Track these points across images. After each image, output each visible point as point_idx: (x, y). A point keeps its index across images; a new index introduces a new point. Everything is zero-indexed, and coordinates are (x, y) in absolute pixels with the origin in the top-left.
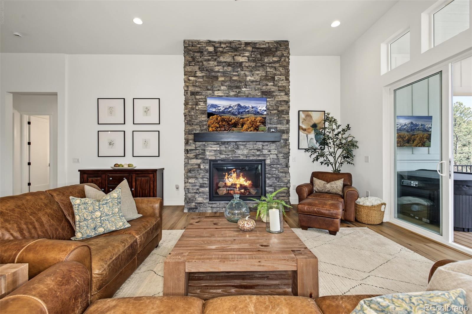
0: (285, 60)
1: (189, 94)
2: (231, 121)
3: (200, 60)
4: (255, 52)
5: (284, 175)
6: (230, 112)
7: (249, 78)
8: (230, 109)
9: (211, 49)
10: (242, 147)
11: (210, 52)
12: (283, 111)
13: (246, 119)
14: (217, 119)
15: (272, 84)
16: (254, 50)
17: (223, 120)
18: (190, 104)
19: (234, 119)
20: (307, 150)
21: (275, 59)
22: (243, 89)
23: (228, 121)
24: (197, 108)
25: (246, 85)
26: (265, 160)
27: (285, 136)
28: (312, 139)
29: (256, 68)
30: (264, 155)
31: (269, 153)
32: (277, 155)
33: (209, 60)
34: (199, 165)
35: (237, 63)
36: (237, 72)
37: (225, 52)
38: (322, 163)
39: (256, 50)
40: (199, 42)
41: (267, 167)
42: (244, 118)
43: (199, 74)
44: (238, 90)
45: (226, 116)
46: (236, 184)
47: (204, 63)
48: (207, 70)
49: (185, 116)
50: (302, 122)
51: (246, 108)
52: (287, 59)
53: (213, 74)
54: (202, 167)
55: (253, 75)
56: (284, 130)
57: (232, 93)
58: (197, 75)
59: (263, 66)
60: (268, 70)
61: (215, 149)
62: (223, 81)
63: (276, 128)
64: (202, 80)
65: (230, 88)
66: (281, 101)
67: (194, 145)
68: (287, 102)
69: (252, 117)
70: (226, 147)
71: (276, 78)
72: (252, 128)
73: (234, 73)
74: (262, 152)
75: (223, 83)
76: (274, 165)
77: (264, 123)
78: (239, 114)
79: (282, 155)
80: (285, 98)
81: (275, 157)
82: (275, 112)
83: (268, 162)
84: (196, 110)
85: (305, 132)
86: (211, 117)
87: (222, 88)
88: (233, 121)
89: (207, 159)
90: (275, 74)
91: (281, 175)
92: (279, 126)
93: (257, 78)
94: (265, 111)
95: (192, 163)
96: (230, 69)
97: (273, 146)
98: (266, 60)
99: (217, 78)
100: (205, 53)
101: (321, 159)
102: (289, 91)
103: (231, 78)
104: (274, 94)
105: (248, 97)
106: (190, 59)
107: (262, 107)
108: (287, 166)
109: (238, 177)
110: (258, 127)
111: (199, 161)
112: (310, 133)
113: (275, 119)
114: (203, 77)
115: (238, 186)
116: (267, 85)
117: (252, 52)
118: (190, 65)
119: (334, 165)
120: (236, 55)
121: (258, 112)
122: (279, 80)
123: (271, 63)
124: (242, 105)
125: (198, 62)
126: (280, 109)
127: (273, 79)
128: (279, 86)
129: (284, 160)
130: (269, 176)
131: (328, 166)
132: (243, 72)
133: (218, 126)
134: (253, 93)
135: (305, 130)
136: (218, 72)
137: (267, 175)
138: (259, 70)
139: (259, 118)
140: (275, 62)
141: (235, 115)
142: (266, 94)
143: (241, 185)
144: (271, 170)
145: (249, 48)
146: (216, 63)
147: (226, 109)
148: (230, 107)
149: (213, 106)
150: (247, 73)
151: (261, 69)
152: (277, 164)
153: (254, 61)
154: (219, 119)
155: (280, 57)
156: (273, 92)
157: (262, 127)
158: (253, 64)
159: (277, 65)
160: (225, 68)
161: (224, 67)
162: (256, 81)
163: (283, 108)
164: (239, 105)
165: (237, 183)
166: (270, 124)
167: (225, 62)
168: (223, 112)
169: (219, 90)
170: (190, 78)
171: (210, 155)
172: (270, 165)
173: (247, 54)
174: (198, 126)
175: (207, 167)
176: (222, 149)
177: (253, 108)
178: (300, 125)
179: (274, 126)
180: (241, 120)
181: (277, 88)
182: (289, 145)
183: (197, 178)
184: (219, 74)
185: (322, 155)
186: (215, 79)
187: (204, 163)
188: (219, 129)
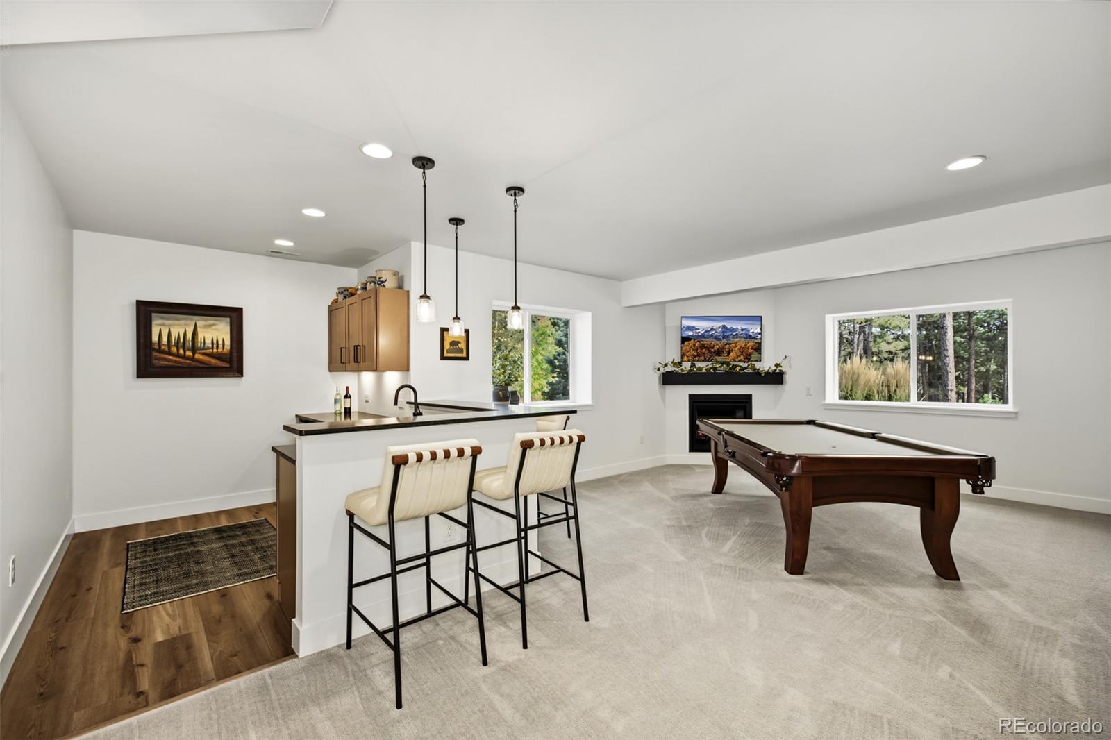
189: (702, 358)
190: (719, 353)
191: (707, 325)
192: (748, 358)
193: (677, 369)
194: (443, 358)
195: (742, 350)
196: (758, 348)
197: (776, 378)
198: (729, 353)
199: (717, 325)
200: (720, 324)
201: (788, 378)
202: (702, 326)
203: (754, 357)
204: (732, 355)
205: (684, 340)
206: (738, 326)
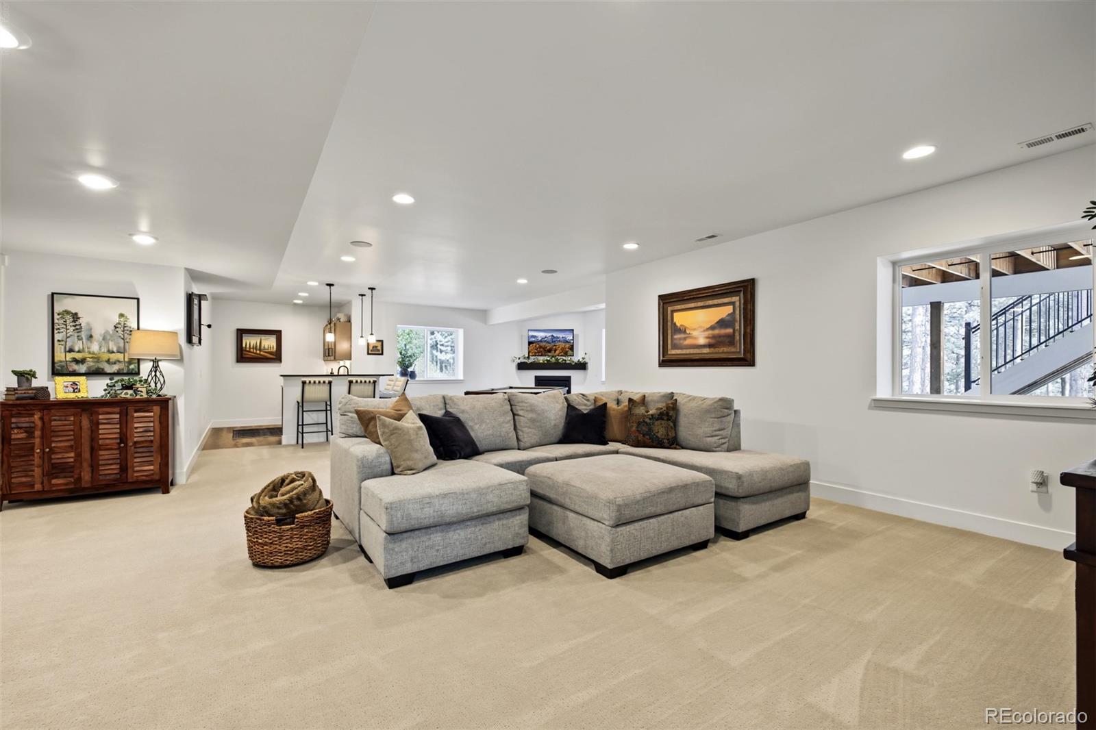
189: (540, 354)
190: (550, 351)
191: (542, 335)
192: (566, 354)
193: (526, 361)
194: (368, 354)
195: (563, 349)
196: (572, 348)
197: (582, 366)
198: (555, 351)
199: (548, 335)
200: (550, 334)
201: (589, 366)
202: (541, 335)
203: (570, 352)
204: (557, 352)
205: (530, 343)
206: (560, 335)
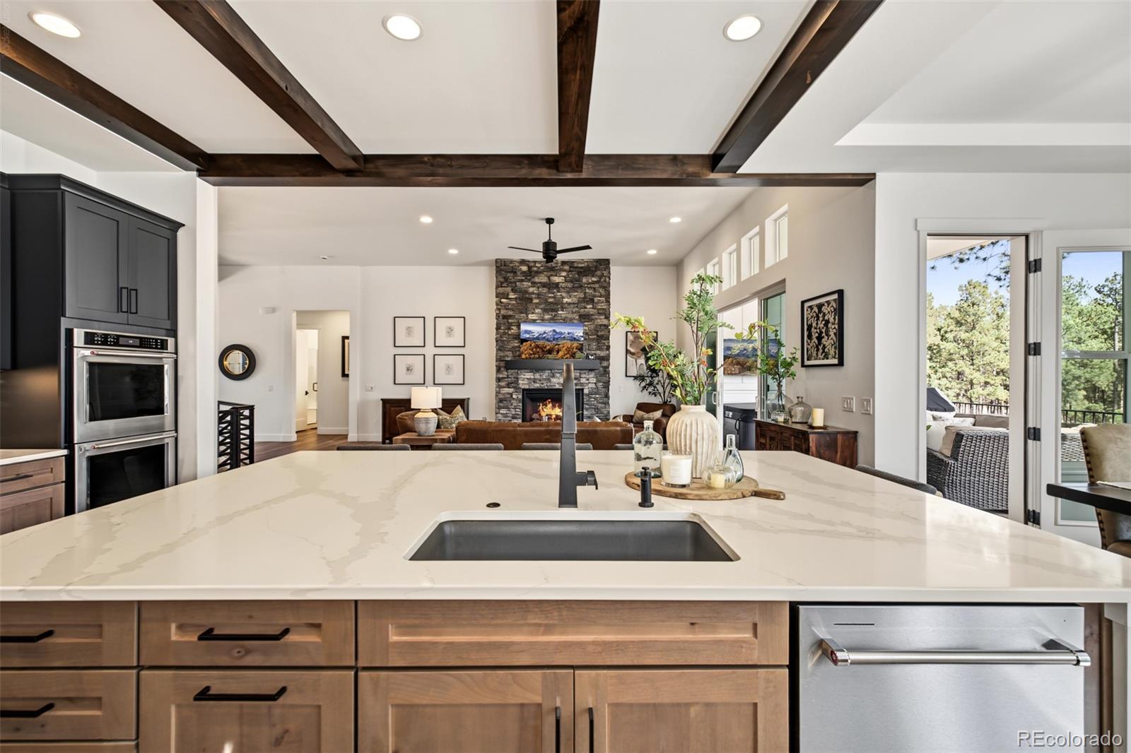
0: (605, 281)
1: (501, 317)
2: (545, 348)
3: (513, 280)
4: (572, 271)
5: (603, 405)
6: (544, 338)
7: (565, 300)
8: (544, 336)
9: (524, 268)
10: (558, 375)
11: (524, 272)
12: (602, 336)
13: (561, 346)
14: (531, 345)
15: (591, 306)
16: (571, 269)
17: (537, 346)
18: (502, 328)
19: (549, 345)
20: (635, 378)
21: (594, 279)
22: (559, 312)
23: (542, 348)
24: (510, 333)
25: (563, 308)
26: (583, 390)
27: (605, 364)
28: (641, 364)
29: (574, 289)
30: (582, 384)
31: (587, 382)
32: (595, 383)
33: (522, 281)
34: (511, 394)
35: (553, 284)
36: (553, 293)
37: (540, 273)
38: (650, 393)
39: (573, 269)
40: (512, 262)
41: (585, 397)
42: (559, 345)
43: (512, 296)
44: (553, 314)
45: (540, 343)
46: (551, 415)
47: (518, 283)
48: (520, 292)
49: (497, 341)
50: (631, 345)
51: (561, 333)
52: (607, 279)
53: (527, 296)
54: (514, 396)
55: (570, 296)
56: (603, 357)
57: (547, 317)
58: (510, 297)
59: (581, 287)
60: (587, 291)
61: (529, 377)
62: (537, 303)
63: (595, 354)
64: (515, 302)
65: (545, 311)
66: (601, 325)
67: (506, 373)
68: (607, 326)
69: (569, 343)
70: (541, 376)
71: (596, 299)
72: (568, 356)
73: (550, 295)
74: (580, 380)
75: (537, 306)
76: (592, 394)
77: (581, 349)
78: (554, 340)
79: (601, 384)
80: (605, 322)
81: (594, 386)
82: (594, 337)
83: (586, 391)
84: (509, 335)
85: (634, 356)
86: (524, 344)
87: (537, 311)
88: (548, 348)
89: (520, 388)
90: (595, 296)
91: (600, 405)
92: (598, 352)
93: (575, 300)
94: (582, 337)
95: (504, 392)
96: (545, 290)
97: (592, 375)
98: (584, 280)
99: (531, 300)
100: (519, 273)
101: (651, 389)
102: (609, 314)
103: (546, 300)
104: (593, 317)
105: (565, 321)
106: (502, 280)
107: (579, 332)
108: (607, 396)
109: (554, 407)
110: (574, 353)
111: (511, 390)
112: (639, 357)
113: (594, 345)
114: (516, 298)
115: (554, 416)
116: (586, 308)
117: (570, 271)
118: (502, 287)
119: (662, 395)
120: (552, 275)
121: (575, 338)
122: (599, 302)
123: (590, 283)
124: (558, 331)
125: (511, 283)
126: (599, 333)
127: (592, 301)
128: (598, 309)
129: (604, 389)
130: (587, 407)
131: (656, 396)
132: (559, 294)
133: (532, 353)
134: (570, 316)
135: (633, 354)
136: (533, 293)
137: (585, 405)
138: (577, 292)
139: (575, 344)
140: (594, 283)
141: (550, 341)
142: (584, 318)
143: (557, 416)
144: (589, 401)
145: (567, 267)
146: (530, 284)
147: (540, 334)
148: (545, 333)
149: (526, 332)
150: (564, 294)
151: (579, 290)
152: (596, 394)
153: (571, 281)
154: (533, 345)
155: (600, 277)
156: (592, 315)
157: (579, 354)
158: (570, 285)
159: (597, 286)
160: (540, 289)
161: (538, 288)
162: (574, 304)
163: (603, 333)
164: (554, 331)
165: (552, 413)
166: (589, 350)
167: (540, 283)
168: (537, 338)
169: (533, 313)
170: (503, 300)
171: (523, 384)
172: (588, 395)
173: (564, 274)
174: (511, 353)
175: (520, 397)
176: (536, 377)
177: (569, 334)
178: (628, 348)
179: (593, 352)
180: (557, 347)
181: (596, 311)
182: (609, 373)
183: (508, 408)
184: (534, 296)
185: (651, 384)
186: (529, 301)
187: (516, 392)
188: (533, 356)
